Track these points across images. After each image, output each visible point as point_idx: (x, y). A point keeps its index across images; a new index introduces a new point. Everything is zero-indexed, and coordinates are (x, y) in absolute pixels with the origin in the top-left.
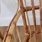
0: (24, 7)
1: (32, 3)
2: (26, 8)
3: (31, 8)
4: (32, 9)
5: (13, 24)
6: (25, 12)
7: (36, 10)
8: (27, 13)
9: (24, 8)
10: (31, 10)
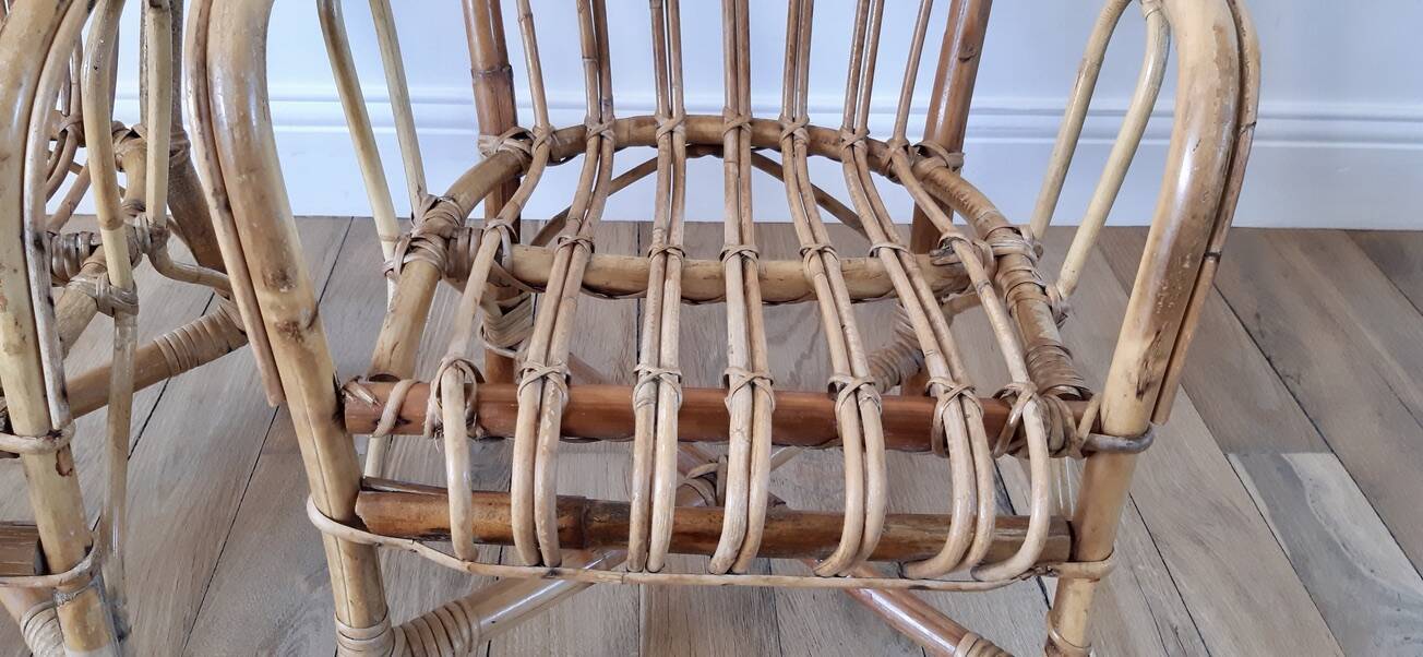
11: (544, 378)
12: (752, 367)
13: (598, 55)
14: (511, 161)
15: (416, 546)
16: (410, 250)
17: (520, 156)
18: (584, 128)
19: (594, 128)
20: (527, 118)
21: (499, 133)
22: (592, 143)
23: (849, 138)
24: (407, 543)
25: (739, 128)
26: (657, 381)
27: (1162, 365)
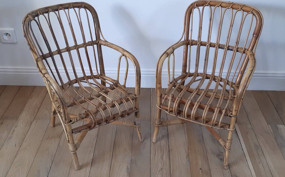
0: (189, 39)
1: (199, 37)
2: (190, 40)
3: (197, 42)
4: (198, 44)
5: (172, 49)
6: (189, 46)
7: (201, 47)
8: (190, 47)
9: (189, 41)
10: (196, 45)
11: (179, 97)
12: (199, 101)
13: (197, 65)
14: (184, 76)
15: (165, 111)
16: (171, 83)
17: (185, 76)
18: (193, 73)
19: (195, 74)
20: (187, 71)
21: (184, 72)
22: (194, 75)
23: (225, 80)
24: (164, 110)
25: (212, 77)
26: (189, 100)
27: (237, 109)
